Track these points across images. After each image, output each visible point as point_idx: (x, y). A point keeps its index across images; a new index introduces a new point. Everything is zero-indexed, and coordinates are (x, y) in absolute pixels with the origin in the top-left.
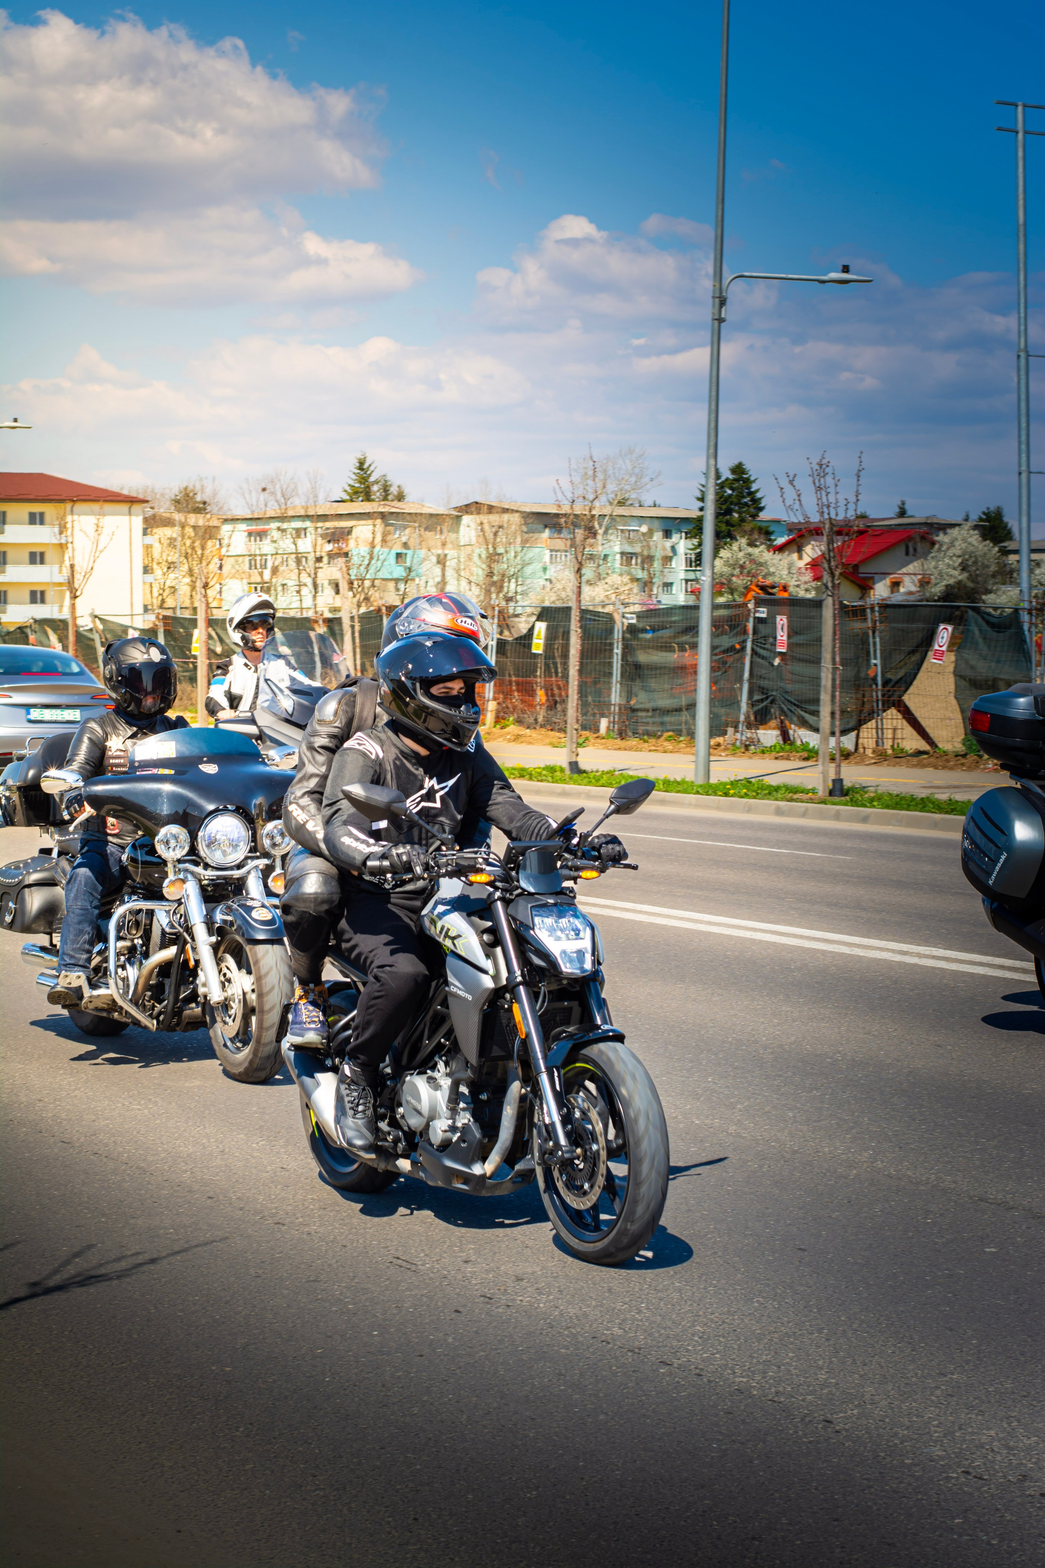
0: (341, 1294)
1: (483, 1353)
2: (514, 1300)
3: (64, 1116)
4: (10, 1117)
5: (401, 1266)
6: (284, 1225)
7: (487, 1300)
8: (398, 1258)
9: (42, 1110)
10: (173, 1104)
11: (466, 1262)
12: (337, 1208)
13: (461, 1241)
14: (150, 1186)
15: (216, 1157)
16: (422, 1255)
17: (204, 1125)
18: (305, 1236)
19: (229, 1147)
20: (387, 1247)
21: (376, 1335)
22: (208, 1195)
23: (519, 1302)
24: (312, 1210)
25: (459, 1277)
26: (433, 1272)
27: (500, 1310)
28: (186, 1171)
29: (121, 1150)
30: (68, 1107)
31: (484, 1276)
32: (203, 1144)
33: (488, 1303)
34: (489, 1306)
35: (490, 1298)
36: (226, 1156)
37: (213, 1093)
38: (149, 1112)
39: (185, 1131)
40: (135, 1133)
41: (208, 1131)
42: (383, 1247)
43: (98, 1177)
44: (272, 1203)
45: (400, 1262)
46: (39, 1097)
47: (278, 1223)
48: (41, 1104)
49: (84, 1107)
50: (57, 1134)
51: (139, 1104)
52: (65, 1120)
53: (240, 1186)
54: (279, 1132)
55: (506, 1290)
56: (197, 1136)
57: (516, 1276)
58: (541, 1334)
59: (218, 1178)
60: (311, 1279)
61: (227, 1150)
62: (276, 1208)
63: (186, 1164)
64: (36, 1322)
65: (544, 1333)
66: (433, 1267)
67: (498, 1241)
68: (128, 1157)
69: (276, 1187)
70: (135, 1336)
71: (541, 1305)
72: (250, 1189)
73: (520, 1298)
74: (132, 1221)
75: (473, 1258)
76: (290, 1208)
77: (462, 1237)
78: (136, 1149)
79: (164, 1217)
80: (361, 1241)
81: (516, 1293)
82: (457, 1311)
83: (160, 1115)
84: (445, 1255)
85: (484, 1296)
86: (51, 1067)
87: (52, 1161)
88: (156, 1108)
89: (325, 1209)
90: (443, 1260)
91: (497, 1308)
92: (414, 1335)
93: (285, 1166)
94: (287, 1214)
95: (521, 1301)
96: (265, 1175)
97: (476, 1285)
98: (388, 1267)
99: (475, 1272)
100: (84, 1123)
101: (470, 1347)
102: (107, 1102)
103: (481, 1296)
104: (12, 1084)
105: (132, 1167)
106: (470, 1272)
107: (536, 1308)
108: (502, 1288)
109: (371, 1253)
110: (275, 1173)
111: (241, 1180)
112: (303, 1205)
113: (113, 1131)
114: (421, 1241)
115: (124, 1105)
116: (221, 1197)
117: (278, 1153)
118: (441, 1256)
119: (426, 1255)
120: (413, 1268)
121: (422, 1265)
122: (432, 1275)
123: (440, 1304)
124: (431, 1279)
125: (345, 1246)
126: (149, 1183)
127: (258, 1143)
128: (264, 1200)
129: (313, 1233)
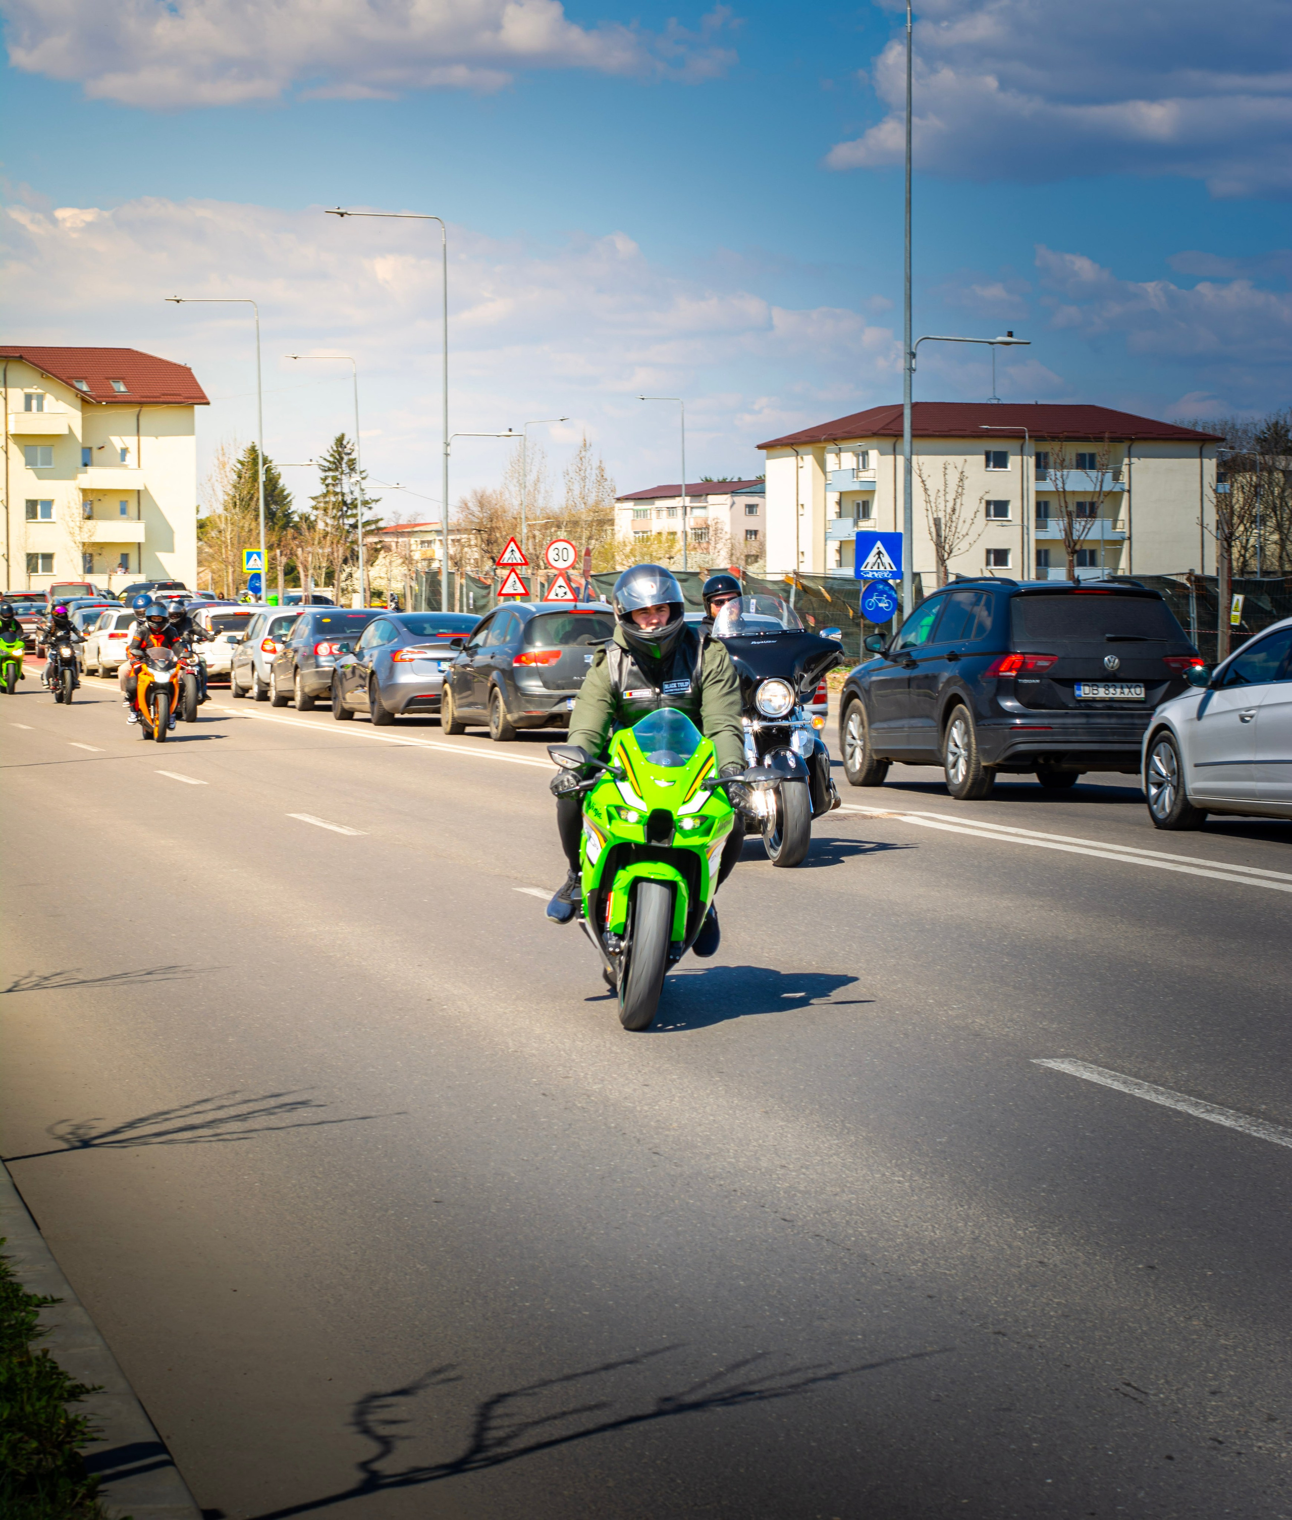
0: (1030, 1429)
1: (1175, 1515)
2: (1252, 1445)
3: (802, 1188)
4: (736, 1186)
5: (1125, 1395)
6: (1004, 1335)
7: (1216, 1444)
8: (1129, 1385)
9: (779, 1178)
10: (946, 1176)
11: (1214, 1393)
12: (1084, 1316)
13: (1221, 1365)
14: (863, 1280)
15: (965, 1245)
16: (1162, 1381)
17: (969, 1205)
18: (1024, 1351)
19: (988, 1234)
20: (1123, 1368)
21: (1049, 1484)
22: (930, 1293)
23: (1255, 1449)
24: (1052, 1317)
25: (1195, 1412)
26: (1164, 1405)
27: (1225, 1459)
28: (915, 1262)
29: (851, 1231)
30: (811, 1177)
31: (1228, 1412)
32: (957, 1228)
33: (1215, 1448)
34: (1214, 1453)
35: (1220, 1442)
36: (977, 1245)
37: (1003, 1165)
38: (910, 1186)
39: (942, 1211)
40: (879, 1211)
41: (971, 1212)
42: (1118, 1370)
43: (804, 1265)
44: (1005, 1306)
45: (1129, 1389)
46: (784, 1162)
47: (999, 1333)
48: (780, 1172)
49: (834, 1176)
50: (780, 1210)
51: (903, 1177)
52: (800, 1192)
53: (975, 1283)
54: (1061, 1216)
55: (1246, 1432)
56: (954, 1218)
57: (1269, 1415)
58: (1264, 1492)
59: (954, 1272)
60: (1004, 1406)
61: (981, 1238)
62: (1006, 1313)
63: (923, 1252)
64: (628, 1445)
65: (1269, 1492)
66: (1167, 1398)
67: (1269, 1368)
68: (855, 1242)
69: (1020, 1286)
70: (742, 1470)
71: (1283, 1455)
72: (985, 1288)
73: (1260, 1444)
74: (817, 1323)
75: (1224, 1390)
76: (1024, 1313)
77: (1226, 1360)
78: (869, 1232)
79: (859, 1320)
80: (1091, 1361)
81: (1258, 1440)
82: (1170, 1458)
83: (921, 1190)
84: (1191, 1384)
85: (1215, 1440)
86: (818, 1126)
87: (757, 1243)
88: (921, 1182)
89: (1067, 1316)
90: (1186, 1389)
91: (1223, 1455)
92: (1097, 1486)
93: (1046, 1260)
94: (1017, 1321)
95: (1260, 1447)
96: (1015, 1270)
97: (1211, 1423)
98: (1110, 1396)
99: (1218, 1407)
100: (823, 1196)
101: (1162, 1506)
102: (864, 1172)
103: (1211, 1439)
104: (760, 1145)
105: (852, 1254)
106: (1212, 1408)
107: (1275, 1458)
108: (1243, 1430)
109: (1097, 1375)
110: (1028, 1269)
111: (980, 1276)
112: (1043, 1310)
113: (853, 1208)
114: (1169, 1363)
115: (884, 1175)
116: (944, 1297)
117: (1045, 1243)
118: (1185, 1384)
119: (1167, 1382)
120: (1141, 1397)
121: (1155, 1395)
122: (1160, 1408)
123: (1152, 1447)
124: (1157, 1413)
125: (1069, 1366)
126: (864, 1275)
127: (1027, 1229)
128: (996, 1302)
129: (1037, 1347)
